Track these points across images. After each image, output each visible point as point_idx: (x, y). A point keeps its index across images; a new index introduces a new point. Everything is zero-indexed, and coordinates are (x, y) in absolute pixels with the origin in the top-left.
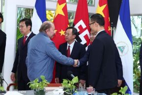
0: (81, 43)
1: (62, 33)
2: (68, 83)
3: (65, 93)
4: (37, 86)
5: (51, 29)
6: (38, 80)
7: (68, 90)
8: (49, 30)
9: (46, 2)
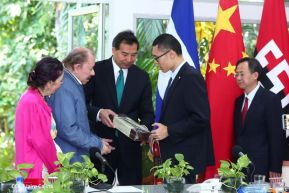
0: (272, 90)
1: (230, 69)
2: (231, 167)
3: (223, 187)
4: (169, 173)
5: (85, 66)
6: (170, 163)
7: (229, 181)
8: (81, 67)
9: (194, 4)
